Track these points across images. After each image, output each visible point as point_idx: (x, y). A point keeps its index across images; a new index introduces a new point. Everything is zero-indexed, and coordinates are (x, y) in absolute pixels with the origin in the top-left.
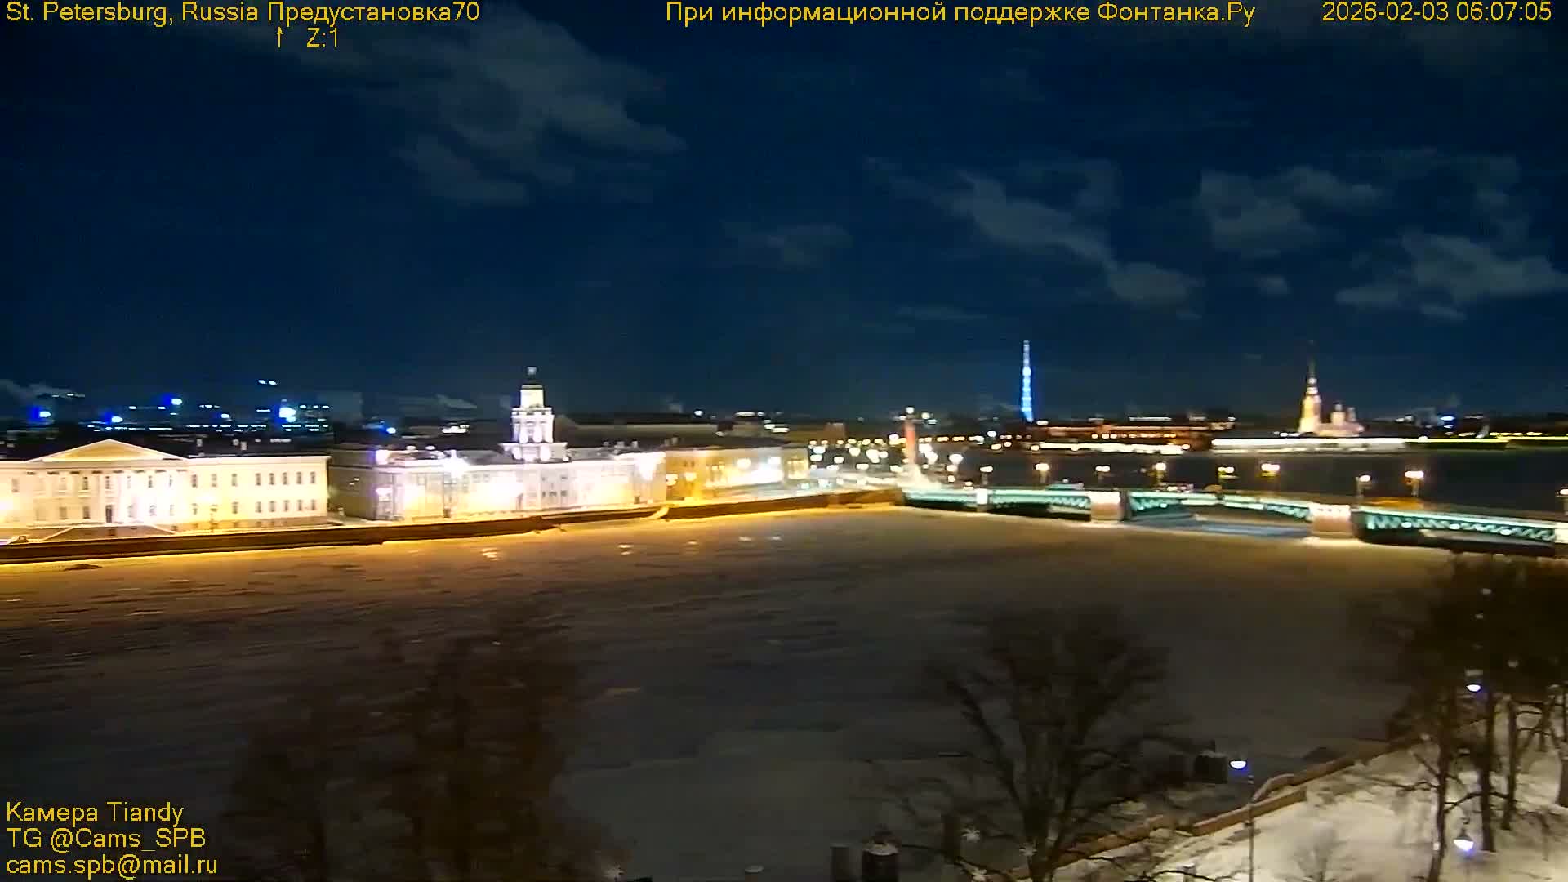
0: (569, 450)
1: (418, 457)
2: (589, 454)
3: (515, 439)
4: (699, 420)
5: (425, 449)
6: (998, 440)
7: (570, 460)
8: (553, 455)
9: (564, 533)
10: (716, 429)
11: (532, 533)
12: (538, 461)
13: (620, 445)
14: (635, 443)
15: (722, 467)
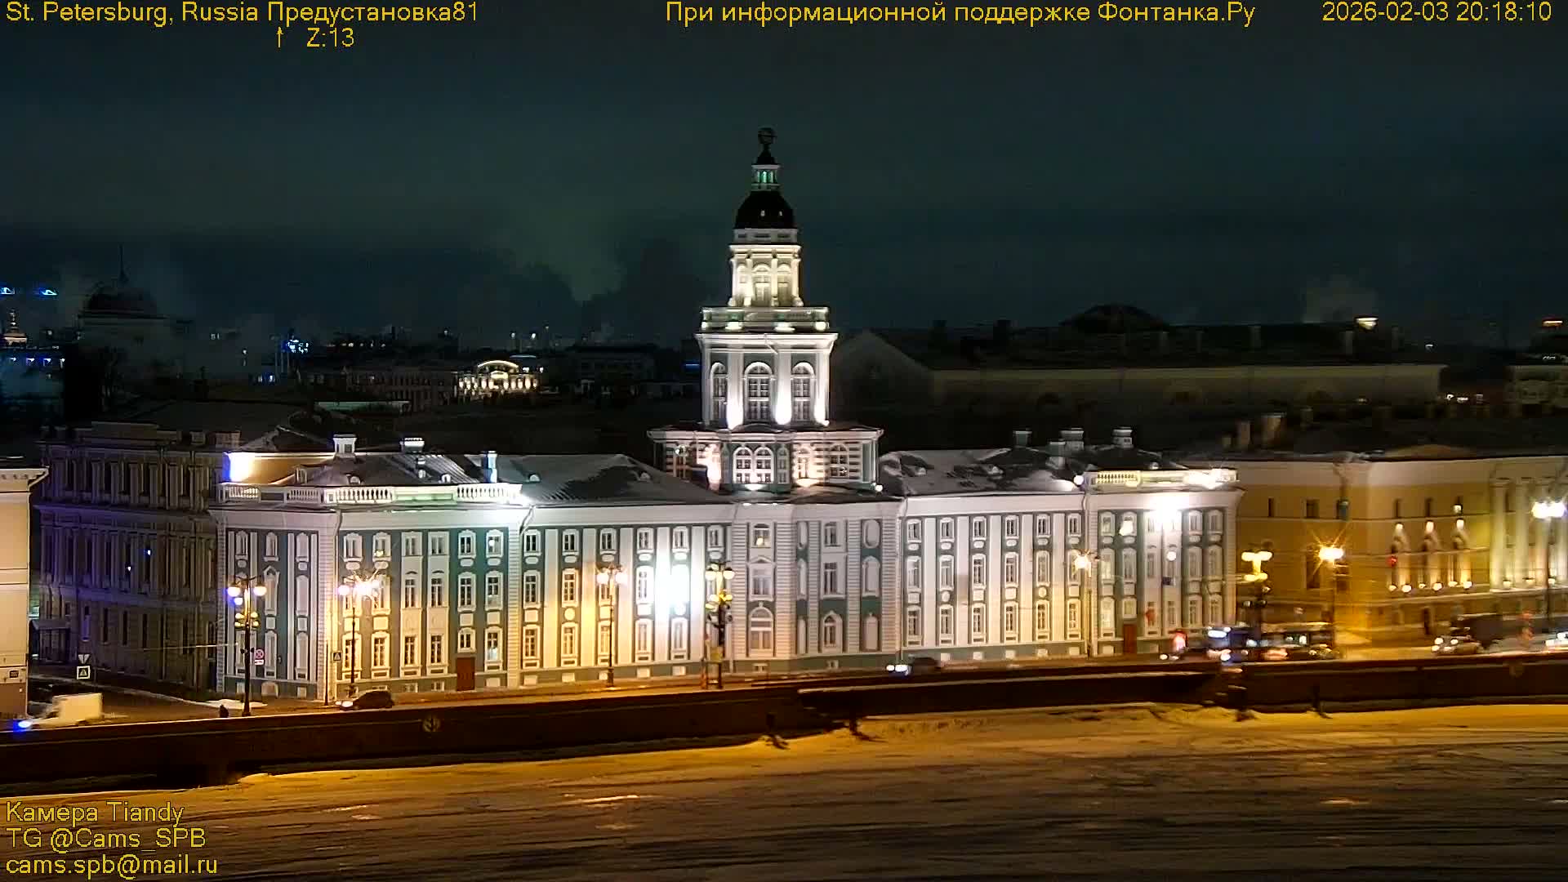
0: (892, 456)
1: (366, 473)
2: (959, 471)
3: (708, 415)
4: (1371, 349)
5: (399, 449)
7: (894, 492)
8: (832, 473)
9: (867, 746)
10: (1435, 384)
11: (760, 746)
12: (783, 492)
13: (1073, 440)
14: (1124, 436)
15: (1460, 523)
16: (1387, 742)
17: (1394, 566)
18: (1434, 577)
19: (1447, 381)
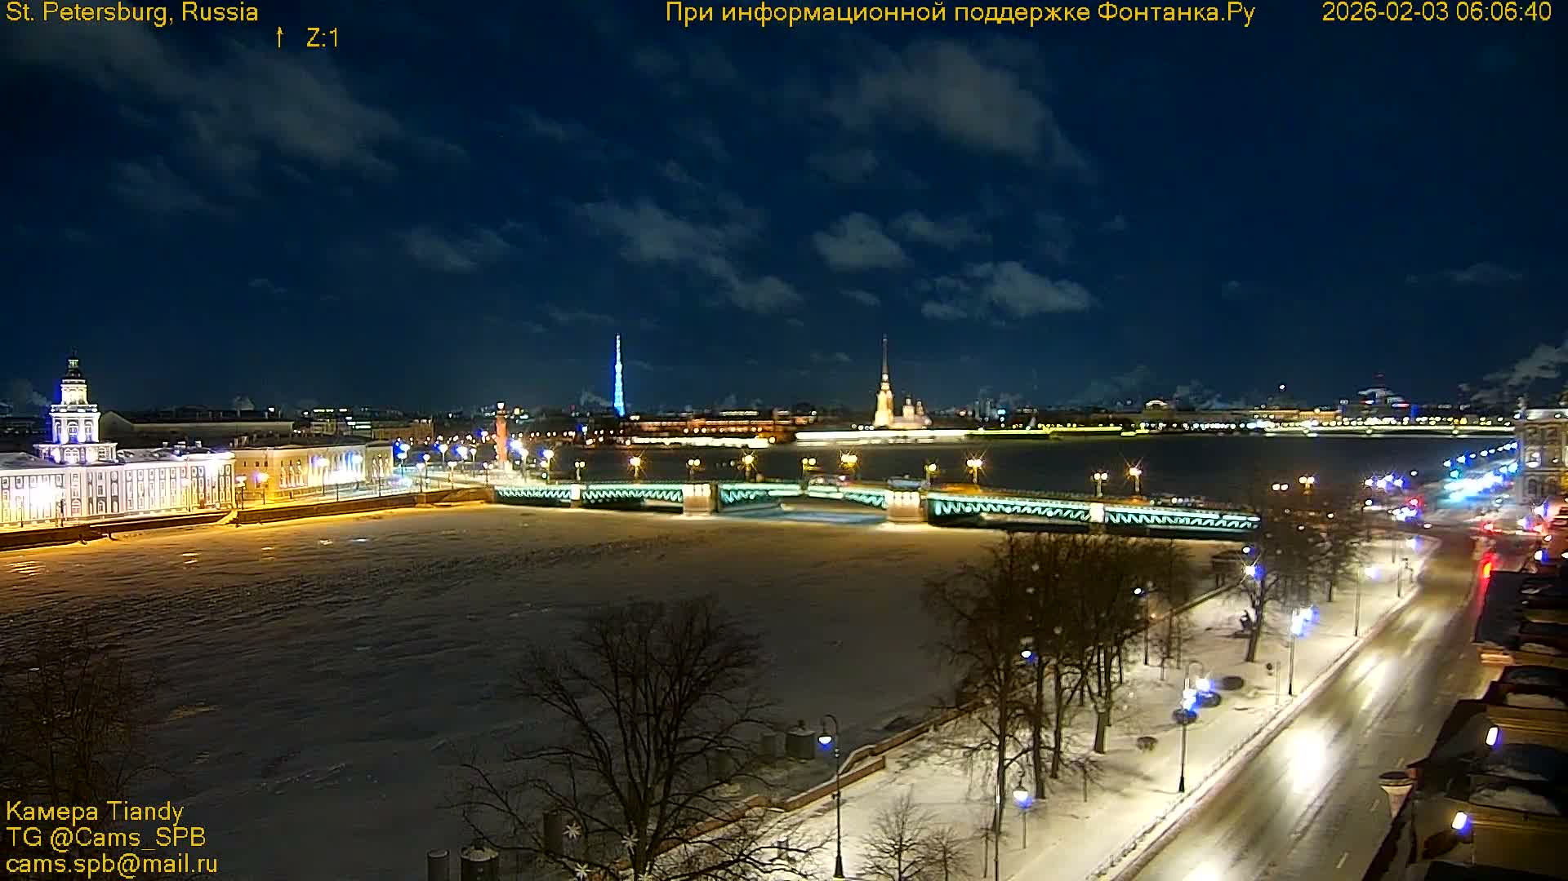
0: (121, 451)
3: (55, 439)
4: (272, 418)
6: (591, 434)
7: (122, 462)
8: (100, 457)
10: (290, 427)
12: (83, 463)
13: (182, 444)
14: (199, 443)
15: (299, 467)
17: (281, 480)
18: (293, 482)
19: (295, 427)
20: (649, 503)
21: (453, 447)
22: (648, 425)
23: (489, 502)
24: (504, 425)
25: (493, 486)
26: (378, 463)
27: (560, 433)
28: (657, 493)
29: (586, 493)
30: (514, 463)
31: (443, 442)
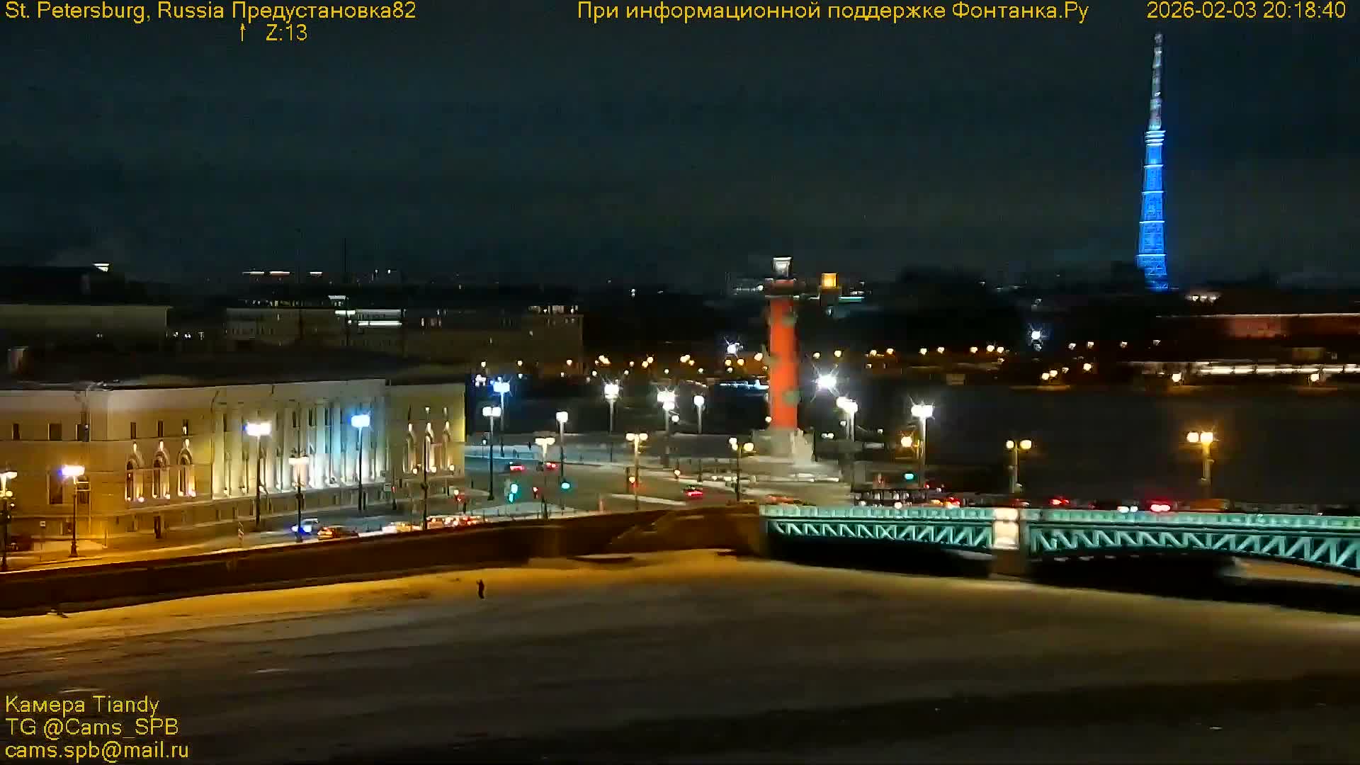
6: (1054, 353)
10: (163, 322)
15: (187, 442)
16: (121, 634)
17: (130, 480)
18: (165, 488)
19: (173, 320)
20: (1248, 571)
21: (639, 389)
22: (1248, 324)
23: (742, 552)
24: (790, 323)
25: (753, 508)
26: (422, 434)
27: (958, 349)
28: (1280, 541)
29: (1038, 534)
30: (817, 441)
31: (611, 373)
